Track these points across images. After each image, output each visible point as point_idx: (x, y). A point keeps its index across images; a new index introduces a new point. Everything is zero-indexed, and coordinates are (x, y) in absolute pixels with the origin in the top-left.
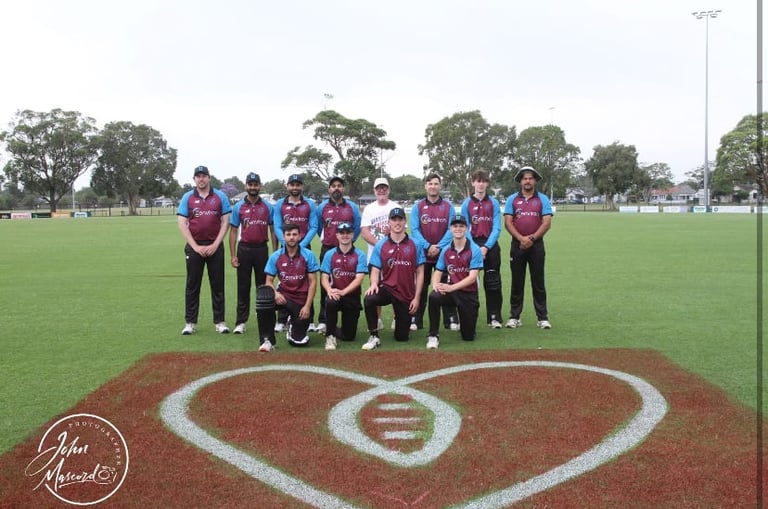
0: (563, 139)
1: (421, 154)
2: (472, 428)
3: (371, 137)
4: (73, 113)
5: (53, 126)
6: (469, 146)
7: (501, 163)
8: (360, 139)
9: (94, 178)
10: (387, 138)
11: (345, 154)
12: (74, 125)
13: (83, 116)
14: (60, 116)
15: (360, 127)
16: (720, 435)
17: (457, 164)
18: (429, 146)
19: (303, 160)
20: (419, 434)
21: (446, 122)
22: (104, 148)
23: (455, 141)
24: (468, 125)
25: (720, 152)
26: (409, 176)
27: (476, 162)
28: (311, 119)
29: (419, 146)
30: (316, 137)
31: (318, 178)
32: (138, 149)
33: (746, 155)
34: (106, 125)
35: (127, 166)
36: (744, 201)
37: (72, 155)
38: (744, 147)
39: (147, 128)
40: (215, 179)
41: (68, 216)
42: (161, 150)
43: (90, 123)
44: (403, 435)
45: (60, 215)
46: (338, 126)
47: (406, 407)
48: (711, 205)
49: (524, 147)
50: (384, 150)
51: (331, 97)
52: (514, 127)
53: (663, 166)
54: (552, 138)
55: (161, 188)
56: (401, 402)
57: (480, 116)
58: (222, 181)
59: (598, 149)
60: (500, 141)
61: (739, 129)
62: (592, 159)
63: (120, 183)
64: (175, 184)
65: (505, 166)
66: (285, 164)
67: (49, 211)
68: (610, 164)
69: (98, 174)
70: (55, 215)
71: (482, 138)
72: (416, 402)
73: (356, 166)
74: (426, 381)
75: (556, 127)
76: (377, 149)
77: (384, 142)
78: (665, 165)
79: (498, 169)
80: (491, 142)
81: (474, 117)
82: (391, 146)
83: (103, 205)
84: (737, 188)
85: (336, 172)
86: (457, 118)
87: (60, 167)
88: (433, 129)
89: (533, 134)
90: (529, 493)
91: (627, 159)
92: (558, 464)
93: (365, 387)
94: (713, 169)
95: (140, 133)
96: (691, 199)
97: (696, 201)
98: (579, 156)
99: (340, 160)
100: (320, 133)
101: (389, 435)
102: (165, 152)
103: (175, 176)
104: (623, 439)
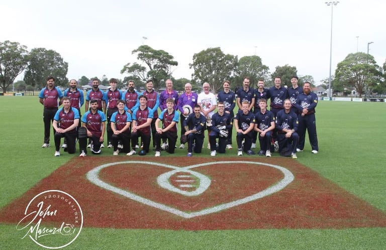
0: (261, 63)
1: (190, 68)
2: (215, 184)
3: (166, 59)
4: (15, 43)
5: (5, 49)
6: (214, 65)
7: (230, 73)
8: (160, 59)
9: (26, 76)
10: (174, 60)
11: (152, 67)
12: (16, 49)
13: (21, 45)
14: (9, 44)
15: (160, 54)
16: (313, 188)
17: (208, 73)
18: (195, 64)
19: (131, 70)
20: (194, 186)
21: (203, 53)
22: (31, 61)
23: (207, 62)
24: (214, 54)
25: (337, 71)
26: (184, 79)
27: (218, 73)
28: (136, 49)
29: (190, 64)
30: (138, 58)
31: (139, 79)
32: (48, 62)
33: (349, 73)
34: (32, 50)
35: (43, 70)
36: (349, 95)
37: (15, 64)
38: (348, 69)
39: (53, 52)
40: (86, 78)
41: (12, 95)
42: (60, 62)
43: (24, 48)
44: (188, 186)
45: (8, 95)
46: (150, 53)
47: (189, 176)
48: (333, 97)
49: (241, 66)
50: (172, 66)
51: (146, 38)
52: (237, 56)
53: (310, 77)
54: (255, 62)
55: (59, 82)
56: (186, 175)
57: (220, 50)
58: (90, 79)
59: (278, 68)
60: (230, 63)
61: (346, 60)
62: (275, 73)
63: (39, 79)
64: (67, 80)
65: (232, 75)
66: (123, 72)
67: (2, 92)
68: (284, 76)
69: (28, 74)
70: (5, 94)
71: (221, 61)
72: (192, 175)
73: (158, 73)
74: (196, 168)
75: (257, 57)
76: (168, 65)
77: (172, 62)
78: (311, 76)
79: (229, 77)
80: (225, 63)
81: (218, 51)
82: (176, 64)
83: (29, 90)
84: (345, 89)
85: (148, 76)
86: (209, 50)
87: (8, 70)
88: (197, 56)
89: (246, 60)
90: (237, 205)
91: (292, 73)
92: (248, 196)
93: (171, 169)
94: (334, 79)
95: (49, 54)
96: (323, 93)
97: (325, 95)
98: (269, 71)
99: (150, 70)
100: (141, 57)
101: (182, 186)
102: (62, 64)
103: (67, 76)
104: (275, 188)
